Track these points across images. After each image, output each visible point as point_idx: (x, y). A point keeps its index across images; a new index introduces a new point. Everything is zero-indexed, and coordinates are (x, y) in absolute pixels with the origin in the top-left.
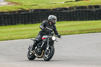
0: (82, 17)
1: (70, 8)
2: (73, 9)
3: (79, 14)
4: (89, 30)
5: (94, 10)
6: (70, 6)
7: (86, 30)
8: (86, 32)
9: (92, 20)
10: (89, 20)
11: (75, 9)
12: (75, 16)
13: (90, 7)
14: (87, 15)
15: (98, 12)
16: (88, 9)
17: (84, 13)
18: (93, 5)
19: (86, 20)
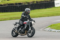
0: (11, 10)
1: (4, 4)
2: (6, 5)
3: (10, 8)
4: (15, 18)
5: (18, 5)
6: (4, 3)
7: (14, 18)
8: (14, 19)
9: (17, 12)
10: (15, 12)
11: (7, 5)
12: (7, 9)
13: (16, 4)
14: (14, 9)
15: (21, 7)
16: (15, 5)
17: (12, 8)
18: (18, 3)
19: (14, 12)
